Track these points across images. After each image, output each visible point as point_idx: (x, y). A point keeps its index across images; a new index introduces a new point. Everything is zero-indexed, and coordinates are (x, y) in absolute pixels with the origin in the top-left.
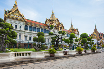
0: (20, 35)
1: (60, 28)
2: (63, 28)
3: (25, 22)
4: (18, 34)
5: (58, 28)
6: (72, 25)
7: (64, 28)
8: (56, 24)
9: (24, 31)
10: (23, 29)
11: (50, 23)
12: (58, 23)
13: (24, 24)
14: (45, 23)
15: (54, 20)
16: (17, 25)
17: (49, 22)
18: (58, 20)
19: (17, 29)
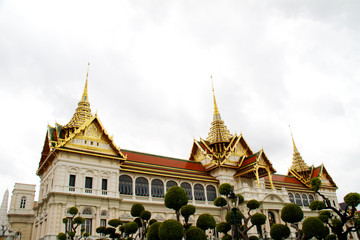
0: (104, 217)
1: (257, 174)
2: (268, 169)
3: (121, 161)
4: (98, 212)
5: (253, 173)
6: (297, 155)
7: (273, 171)
8: (237, 159)
9: (120, 201)
10: (113, 190)
11: (214, 158)
12: (245, 152)
13: (118, 171)
14: (192, 158)
15: (227, 144)
16: (91, 179)
17: (209, 152)
18: (242, 141)
19: (93, 194)
